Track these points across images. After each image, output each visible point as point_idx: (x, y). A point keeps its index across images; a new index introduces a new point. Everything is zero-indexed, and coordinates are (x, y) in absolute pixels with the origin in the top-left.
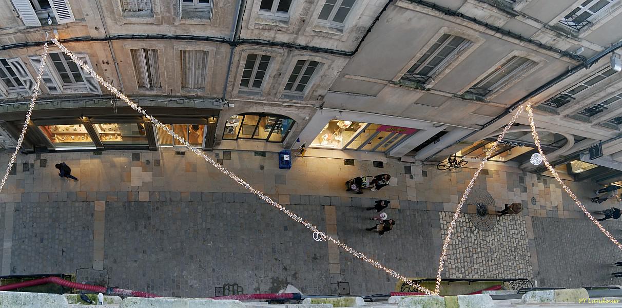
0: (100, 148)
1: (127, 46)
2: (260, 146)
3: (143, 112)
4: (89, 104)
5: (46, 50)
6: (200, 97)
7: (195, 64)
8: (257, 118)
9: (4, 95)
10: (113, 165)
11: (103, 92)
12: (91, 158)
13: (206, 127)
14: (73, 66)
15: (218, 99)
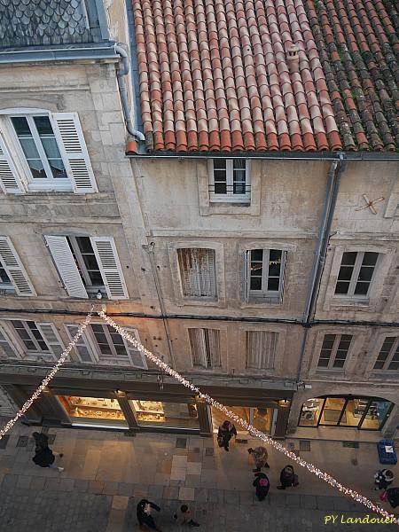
0: (134, 428)
1: (185, 325)
2: (350, 436)
3: (197, 390)
4: (130, 378)
5: (88, 320)
6: (269, 378)
7: (263, 344)
8: (343, 401)
9: (18, 356)
10: (149, 451)
11: (149, 367)
12: (120, 439)
13: (276, 411)
14: (117, 338)
15: (290, 381)
